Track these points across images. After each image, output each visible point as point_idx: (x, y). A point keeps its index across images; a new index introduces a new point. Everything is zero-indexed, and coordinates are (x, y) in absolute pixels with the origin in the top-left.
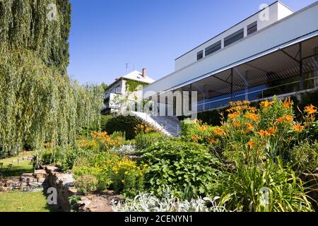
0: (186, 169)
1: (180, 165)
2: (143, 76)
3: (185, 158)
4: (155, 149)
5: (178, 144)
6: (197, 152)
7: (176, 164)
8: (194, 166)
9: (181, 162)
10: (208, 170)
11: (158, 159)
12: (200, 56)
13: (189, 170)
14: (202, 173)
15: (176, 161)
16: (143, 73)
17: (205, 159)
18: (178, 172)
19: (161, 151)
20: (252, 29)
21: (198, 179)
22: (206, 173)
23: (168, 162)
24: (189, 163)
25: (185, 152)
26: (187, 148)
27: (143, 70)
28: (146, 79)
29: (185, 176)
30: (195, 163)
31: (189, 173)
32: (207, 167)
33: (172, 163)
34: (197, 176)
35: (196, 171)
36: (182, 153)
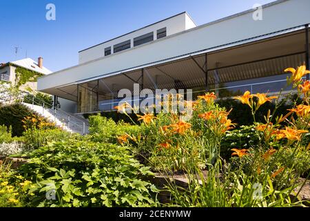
0: (103, 185)
1: (93, 179)
2: (39, 65)
3: (101, 167)
4: (49, 152)
5: (88, 145)
6: (119, 158)
7: (86, 176)
8: (117, 179)
9: (95, 173)
10: (137, 185)
11: (54, 169)
12: (107, 52)
13: (109, 186)
14: (129, 189)
15: (85, 171)
16: (39, 62)
17: (132, 168)
18: (90, 190)
19: (60, 155)
20: (162, 34)
21: (124, 200)
22: (135, 189)
23: (72, 173)
24: (107, 175)
25: (101, 158)
26: (102, 152)
27: (39, 59)
28: (44, 70)
29: (103, 197)
30: (117, 174)
31: (108, 191)
32: (136, 181)
33: (79, 176)
34: (121, 195)
35: (120, 188)
36: (96, 160)
